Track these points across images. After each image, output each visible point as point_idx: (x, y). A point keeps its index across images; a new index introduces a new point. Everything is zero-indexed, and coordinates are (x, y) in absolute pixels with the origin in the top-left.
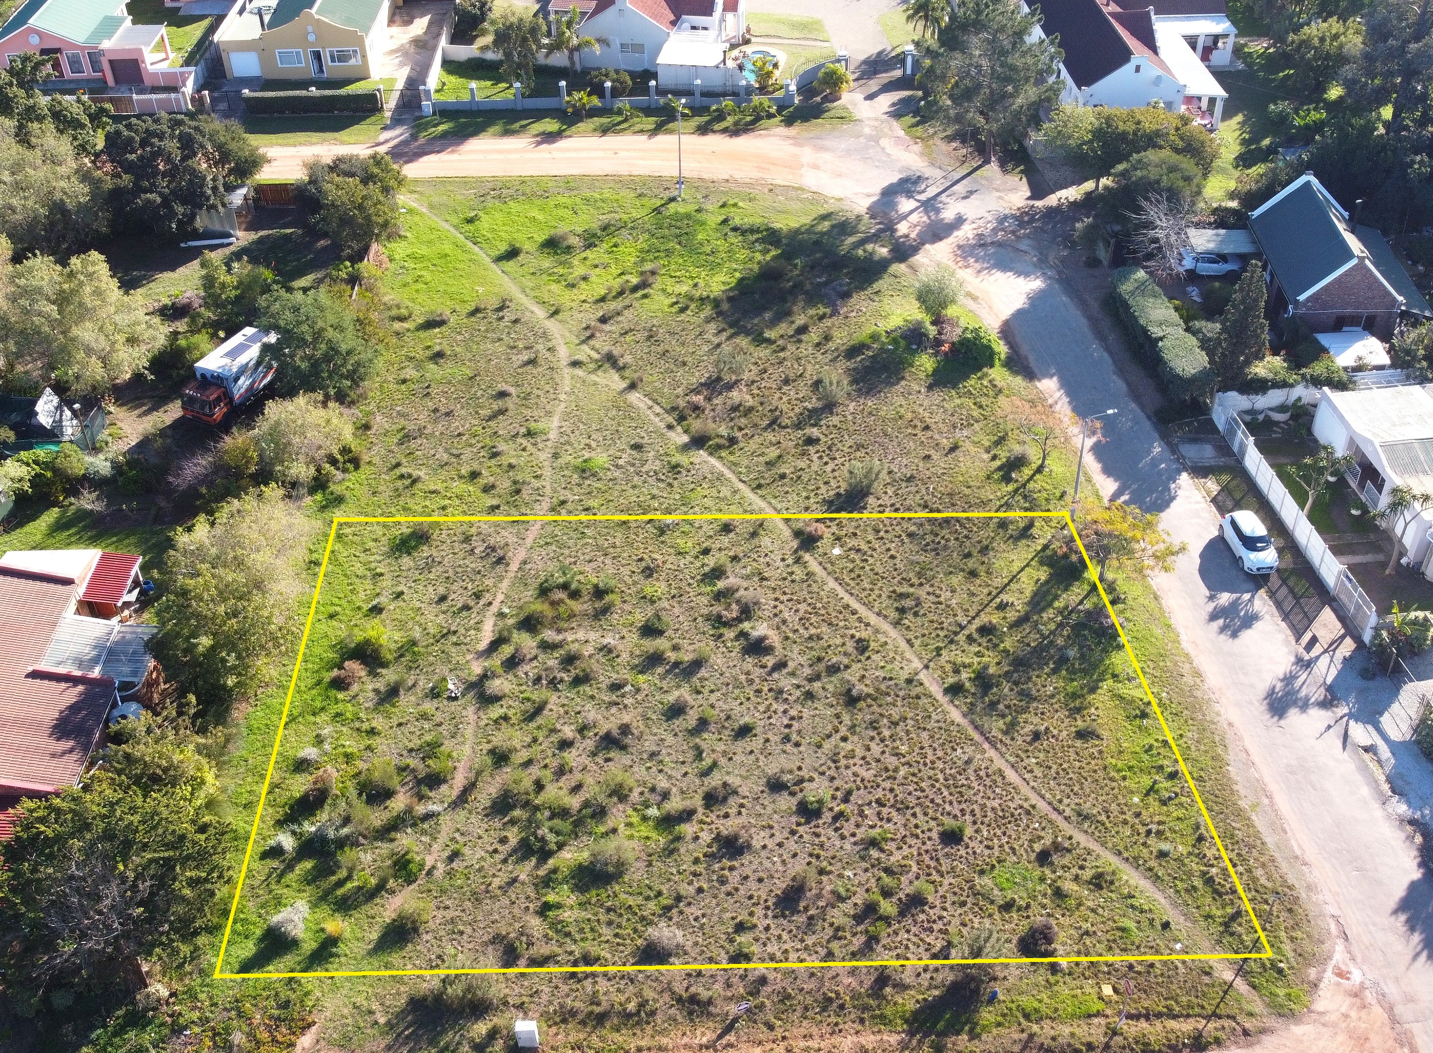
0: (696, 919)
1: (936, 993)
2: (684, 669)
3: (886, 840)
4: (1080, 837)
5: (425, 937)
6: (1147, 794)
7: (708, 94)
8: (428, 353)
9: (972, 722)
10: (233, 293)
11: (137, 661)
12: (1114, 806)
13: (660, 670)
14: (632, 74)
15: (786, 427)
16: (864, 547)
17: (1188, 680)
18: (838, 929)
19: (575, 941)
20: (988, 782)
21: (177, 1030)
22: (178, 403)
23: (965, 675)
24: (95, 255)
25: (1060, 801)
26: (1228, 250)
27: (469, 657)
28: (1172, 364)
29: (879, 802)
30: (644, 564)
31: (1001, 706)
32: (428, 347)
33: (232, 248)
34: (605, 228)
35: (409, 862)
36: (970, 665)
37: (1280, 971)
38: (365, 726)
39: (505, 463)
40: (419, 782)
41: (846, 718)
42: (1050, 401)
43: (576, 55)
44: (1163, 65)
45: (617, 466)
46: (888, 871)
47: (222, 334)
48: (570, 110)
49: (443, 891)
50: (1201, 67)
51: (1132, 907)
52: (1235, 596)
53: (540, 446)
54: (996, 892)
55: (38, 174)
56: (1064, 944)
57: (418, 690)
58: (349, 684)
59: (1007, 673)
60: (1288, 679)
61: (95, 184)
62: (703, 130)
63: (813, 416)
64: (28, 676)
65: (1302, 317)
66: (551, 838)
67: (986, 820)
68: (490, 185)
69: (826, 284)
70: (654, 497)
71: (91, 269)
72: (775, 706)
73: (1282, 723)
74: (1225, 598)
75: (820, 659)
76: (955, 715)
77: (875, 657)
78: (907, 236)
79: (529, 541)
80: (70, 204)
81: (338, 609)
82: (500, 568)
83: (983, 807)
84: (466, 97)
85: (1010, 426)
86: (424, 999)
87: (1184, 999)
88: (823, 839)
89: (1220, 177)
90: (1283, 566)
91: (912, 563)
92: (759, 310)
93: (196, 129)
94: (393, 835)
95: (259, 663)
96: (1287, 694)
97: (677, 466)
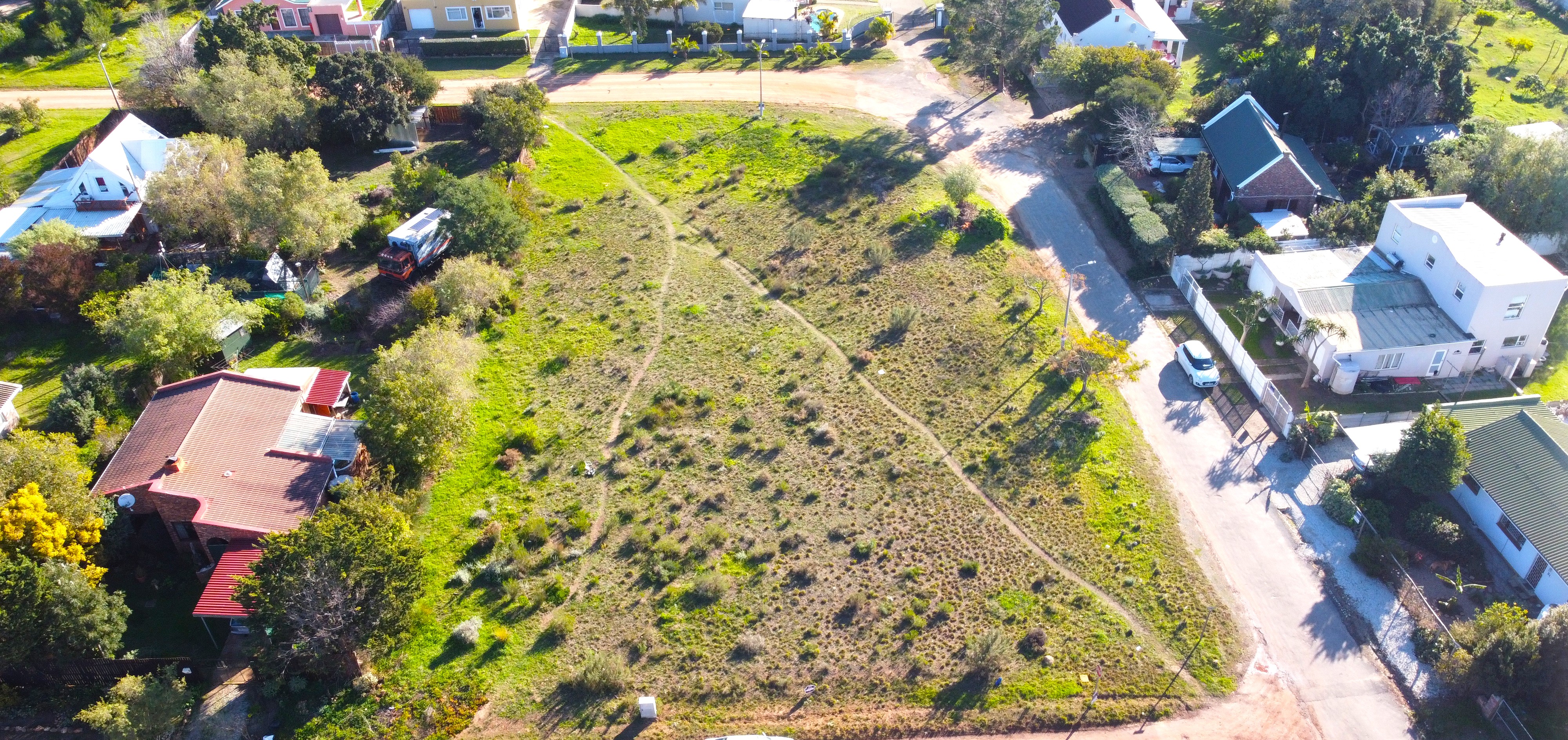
0: (775, 630)
1: (956, 680)
2: (765, 456)
3: (918, 574)
4: (1064, 572)
5: (570, 642)
6: (1117, 542)
7: (782, 41)
8: (567, 230)
9: (984, 492)
10: (416, 185)
11: (349, 446)
12: (1091, 551)
13: (747, 456)
14: (724, 26)
15: (843, 283)
16: (902, 368)
17: (1149, 462)
18: (882, 636)
19: (684, 645)
20: (996, 534)
21: (384, 706)
22: (375, 266)
23: (979, 459)
24: (311, 152)
25: (1051, 548)
26: (1185, 152)
27: (601, 447)
28: (1140, 234)
29: (913, 549)
30: (734, 381)
31: (1006, 481)
32: (567, 226)
33: (413, 155)
34: (703, 139)
35: (557, 590)
36: (983, 453)
37: (1215, 665)
38: (523, 495)
39: (627, 309)
40: (564, 535)
41: (889, 490)
42: (1047, 265)
43: (680, 11)
44: (1136, 16)
45: (713, 312)
46: (919, 596)
47: (407, 215)
48: (675, 52)
49: (583, 610)
50: (1169, 20)
51: (1104, 621)
52: (1186, 403)
53: (654, 297)
54: (1001, 610)
55: (265, 94)
56: (1052, 647)
57: (563, 470)
58: (510, 466)
59: (1011, 458)
60: (1226, 462)
61: (310, 103)
62: (779, 68)
63: (864, 276)
64: (267, 455)
65: (1241, 201)
66: (665, 573)
67: (994, 561)
68: (614, 108)
69: (874, 180)
70: (741, 334)
71: (308, 162)
72: (834, 481)
73: (1220, 492)
74: (1178, 405)
75: (868, 448)
76: (971, 487)
77: (910, 447)
78: (937, 145)
79: (646, 365)
80: (289, 118)
81: (500, 413)
82: (624, 385)
83: (992, 552)
84: (594, 43)
85: (1015, 282)
86: (570, 684)
87: (1142, 685)
88: (870, 574)
89: (1180, 102)
90: (1223, 382)
91: (939, 380)
92: (822, 199)
93: (386, 60)
94: (545, 571)
95: (442, 445)
96: (1225, 472)
97: (759, 311)
